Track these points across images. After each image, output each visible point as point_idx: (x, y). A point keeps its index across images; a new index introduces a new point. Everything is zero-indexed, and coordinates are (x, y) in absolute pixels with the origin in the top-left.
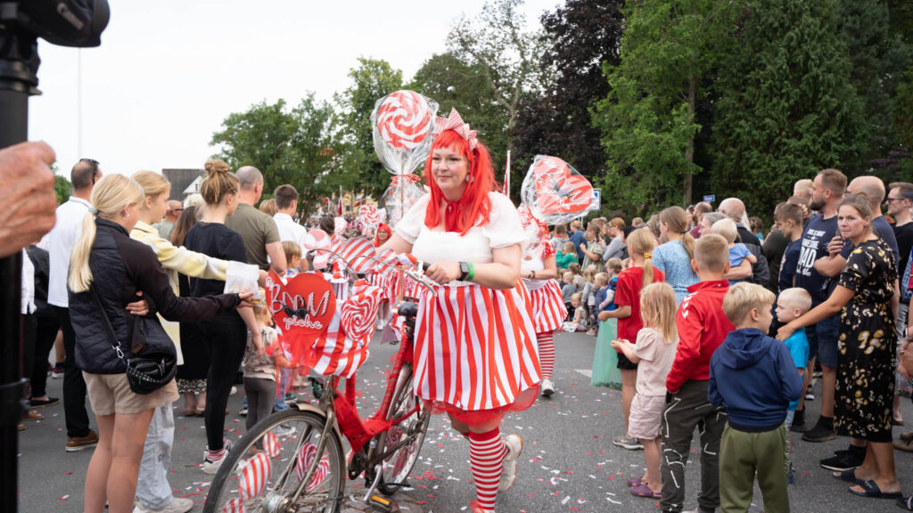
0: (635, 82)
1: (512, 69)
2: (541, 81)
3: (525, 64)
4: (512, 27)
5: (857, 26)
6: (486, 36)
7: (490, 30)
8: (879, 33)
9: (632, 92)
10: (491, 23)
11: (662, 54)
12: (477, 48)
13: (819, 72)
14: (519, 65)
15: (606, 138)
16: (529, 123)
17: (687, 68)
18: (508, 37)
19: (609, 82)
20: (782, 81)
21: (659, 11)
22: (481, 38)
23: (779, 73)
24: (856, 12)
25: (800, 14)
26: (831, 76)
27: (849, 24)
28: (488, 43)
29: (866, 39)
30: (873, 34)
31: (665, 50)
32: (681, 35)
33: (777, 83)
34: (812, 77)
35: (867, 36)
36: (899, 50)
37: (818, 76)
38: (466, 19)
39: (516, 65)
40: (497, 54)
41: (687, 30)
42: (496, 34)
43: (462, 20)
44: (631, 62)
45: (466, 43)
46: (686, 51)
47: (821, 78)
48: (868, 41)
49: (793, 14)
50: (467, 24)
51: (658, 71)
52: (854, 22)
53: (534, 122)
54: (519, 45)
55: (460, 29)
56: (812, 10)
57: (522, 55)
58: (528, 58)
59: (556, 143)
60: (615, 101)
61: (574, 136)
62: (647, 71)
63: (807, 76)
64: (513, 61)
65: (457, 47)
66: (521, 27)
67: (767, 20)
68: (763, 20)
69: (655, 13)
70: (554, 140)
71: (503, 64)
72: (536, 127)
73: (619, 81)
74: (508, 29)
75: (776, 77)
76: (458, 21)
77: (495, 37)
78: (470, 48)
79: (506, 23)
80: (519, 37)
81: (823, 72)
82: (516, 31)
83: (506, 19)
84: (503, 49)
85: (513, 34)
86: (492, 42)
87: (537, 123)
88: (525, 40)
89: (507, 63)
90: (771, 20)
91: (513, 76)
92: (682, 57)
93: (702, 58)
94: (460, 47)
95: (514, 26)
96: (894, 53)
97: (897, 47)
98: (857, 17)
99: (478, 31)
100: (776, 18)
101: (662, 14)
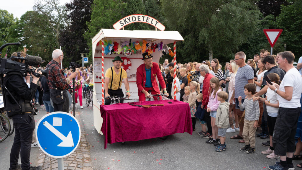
0: (95, 27)
1: (56, 17)
2: (65, 21)
3: (60, 16)
4: (55, 4)
5: (152, 11)
6: (46, 6)
7: (48, 4)
8: (157, 13)
9: (95, 30)
10: (48, 2)
11: (102, 20)
12: (44, 10)
13: (141, 25)
14: (58, 16)
15: (88, 42)
16: (64, 36)
17: (109, 24)
18: (54, 7)
19: (88, 27)
20: (133, 28)
21: (101, 8)
22: (44, 7)
23: (132, 26)
24: (151, 7)
25: (136, 10)
26: (144, 26)
27: (150, 10)
28: (47, 9)
29: (154, 15)
30: (156, 13)
31: (103, 19)
32: (107, 15)
33: (132, 28)
34: (140, 27)
35: (154, 13)
36: (162, 18)
37: (141, 27)
38: (39, 1)
39: (57, 16)
40: (50, 12)
41: (108, 14)
42: (50, 6)
43: (38, 1)
44: (94, 22)
45: (40, 9)
46: (108, 20)
47: (142, 27)
48: (155, 15)
49: (135, 10)
50: (40, 3)
51: (101, 25)
52: (151, 10)
53: (66, 36)
54: (58, 10)
55: (38, 4)
56: (139, 9)
57: (59, 13)
58: (61, 14)
59: (73, 42)
60: (90, 32)
61: (79, 41)
62: (98, 25)
63: (138, 26)
64: (56, 15)
65: (37, 10)
66: (58, 4)
67: (128, 11)
68: (127, 11)
69: (100, 8)
70: (72, 42)
71: (52, 16)
72: (67, 38)
73: (91, 27)
74: (53, 4)
75: (131, 27)
76: (37, 2)
77: (49, 7)
78: (41, 10)
79: (53, 3)
80: (57, 7)
81: (142, 25)
82: (57, 5)
83: (53, 1)
84: (52, 11)
85: (56, 6)
86: (48, 8)
87: (67, 37)
88: (60, 8)
89: (54, 15)
90: (129, 11)
91: (57, 19)
92: (107, 21)
93: (113, 21)
94: (38, 10)
95: (56, 4)
96: (160, 19)
97: (161, 17)
98: (152, 9)
99: (44, 5)
100: (131, 11)
101: (102, 9)
